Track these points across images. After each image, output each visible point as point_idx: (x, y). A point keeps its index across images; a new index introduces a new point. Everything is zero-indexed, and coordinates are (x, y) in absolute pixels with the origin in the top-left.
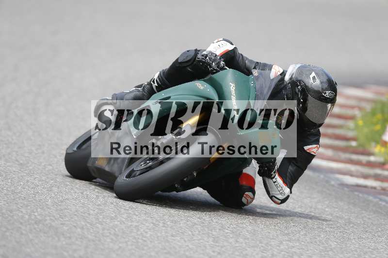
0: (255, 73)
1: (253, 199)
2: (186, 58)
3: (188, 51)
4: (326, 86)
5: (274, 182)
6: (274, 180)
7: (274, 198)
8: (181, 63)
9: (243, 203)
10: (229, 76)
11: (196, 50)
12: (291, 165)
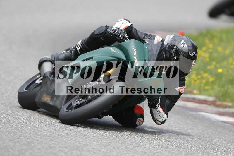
0: (147, 41)
1: (143, 122)
2: (100, 31)
3: (101, 27)
4: (191, 48)
5: (158, 111)
6: (158, 110)
7: (157, 121)
8: (96, 35)
9: (136, 124)
10: (132, 44)
11: (106, 26)
12: (168, 100)
